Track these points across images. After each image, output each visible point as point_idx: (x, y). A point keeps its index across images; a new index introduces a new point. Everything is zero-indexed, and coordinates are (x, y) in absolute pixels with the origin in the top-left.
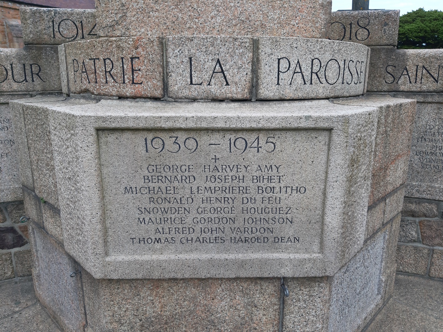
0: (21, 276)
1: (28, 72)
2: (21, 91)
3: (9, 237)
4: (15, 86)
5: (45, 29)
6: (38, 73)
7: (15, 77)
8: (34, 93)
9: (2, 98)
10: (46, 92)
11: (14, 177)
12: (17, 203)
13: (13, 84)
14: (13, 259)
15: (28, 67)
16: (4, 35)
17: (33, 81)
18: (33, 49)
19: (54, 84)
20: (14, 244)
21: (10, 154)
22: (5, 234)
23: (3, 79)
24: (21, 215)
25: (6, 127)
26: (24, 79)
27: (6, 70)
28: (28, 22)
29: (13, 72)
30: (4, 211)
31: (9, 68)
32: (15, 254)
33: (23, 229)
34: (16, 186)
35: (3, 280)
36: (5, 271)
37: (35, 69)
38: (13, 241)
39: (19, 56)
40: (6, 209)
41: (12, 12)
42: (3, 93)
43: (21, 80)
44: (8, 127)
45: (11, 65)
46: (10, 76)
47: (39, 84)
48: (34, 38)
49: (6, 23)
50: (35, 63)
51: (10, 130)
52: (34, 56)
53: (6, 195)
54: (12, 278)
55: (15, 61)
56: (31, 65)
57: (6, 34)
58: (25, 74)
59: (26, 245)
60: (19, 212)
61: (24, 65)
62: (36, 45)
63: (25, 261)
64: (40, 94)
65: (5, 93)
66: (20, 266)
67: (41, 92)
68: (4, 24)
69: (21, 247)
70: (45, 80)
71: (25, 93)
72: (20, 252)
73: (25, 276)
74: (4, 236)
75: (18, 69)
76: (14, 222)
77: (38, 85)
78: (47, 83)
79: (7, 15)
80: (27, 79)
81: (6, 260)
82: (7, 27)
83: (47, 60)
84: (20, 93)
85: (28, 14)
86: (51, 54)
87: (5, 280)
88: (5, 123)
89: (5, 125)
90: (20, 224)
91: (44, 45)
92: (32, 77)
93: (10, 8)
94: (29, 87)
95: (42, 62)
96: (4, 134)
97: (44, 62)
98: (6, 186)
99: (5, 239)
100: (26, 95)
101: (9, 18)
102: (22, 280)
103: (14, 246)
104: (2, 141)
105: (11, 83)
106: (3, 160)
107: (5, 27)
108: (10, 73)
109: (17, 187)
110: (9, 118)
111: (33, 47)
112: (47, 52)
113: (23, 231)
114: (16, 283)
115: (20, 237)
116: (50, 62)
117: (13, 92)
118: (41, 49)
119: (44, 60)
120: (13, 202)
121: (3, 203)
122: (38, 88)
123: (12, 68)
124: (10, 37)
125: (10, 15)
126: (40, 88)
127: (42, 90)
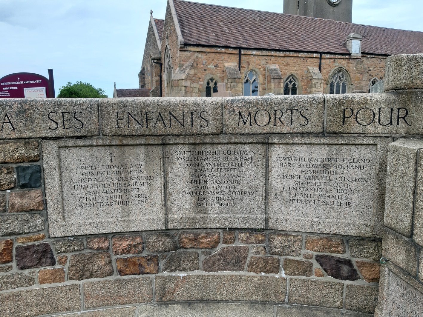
0: (348, 309)
1: (395, 116)
2: (384, 134)
3: (345, 269)
4: (380, 129)
5: (419, 74)
6: (405, 117)
7: (381, 120)
8: (397, 136)
9: (365, 140)
10: (409, 135)
11: (360, 213)
12: (359, 239)
13: (378, 126)
14: (344, 290)
15: (395, 111)
16: (265, 77)
17: (398, 124)
18: (404, 94)
19: (419, 127)
20: (347, 276)
21: (361, 191)
22: (342, 265)
23: (369, 122)
24: (361, 251)
25: (363, 166)
26: (389, 122)
27: (374, 113)
28: (404, 68)
29: (380, 115)
30: (346, 244)
31: (377, 112)
32: (347, 287)
33: (359, 265)
34: (362, 222)
35: (332, 308)
36: (335, 299)
37: (402, 113)
38: (348, 273)
39: (388, 101)
40: (348, 241)
41: (273, 59)
42: (366, 135)
43: (386, 123)
44: (365, 166)
45: (380, 109)
46: (376, 120)
47: (404, 127)
48: (406, 84)
49: (267, 68)
50: (403, 107)
51: (366, 169)
52: (403, 101)
53: (350, 229)
54: (339, 308)
55: (384, 105)
56: (399, 109)
57: (266, 77)
58: (391, 117)
59: (358, 280)
60: (359, 247)
61: (392, 109)
62: (407, 90)
63: (356, 296)
64: (403, 137)
65: (369, 135)
66: (350, 299)
67: (404, 135)
68: (266, 69)
69: (354, 281)
70: (410, 124)
71: (388, 135)
72: (352, 286)
73: (351, 310)
74: (341, 266)
75: (386, 112)
76: (353, 256)
77: (402, 128)
78: (412, 127)
79: (269, 61)
80: (392, 122)
81: (338, 290)
82: (268, 71)
83: (416, 104)
84: (383, 135)
85: (405, 61)
86: (421, 98)
87: (333, 308)
88: (363, 162)
89: (362, 165)
90: (357, 259)
91: (415, 90)
92: (398, 120)
93: (272, 56)
94: (393, 130)
95: (410, 107)
96: (360, 172)
97: (413, 106)
98: (352, 220)
99: (341, 270)
100: (388, 137)
101: (270, 64)
102: (348, 313)
103: (347, 278)
104: (357, 179)
105: (376, 126)
106: (354, 196)
107: (266, 71)
108: (377, 117)
109: (362, 224)
110: (366, 158)
111: (403, 92)
112: (417, 96)
113: (359, 267)
114: (343, 314)
115: (355, 271)
116: (418, 106)
117: (376, 134)
118: (412, 93)
119: (413, 104)
120: (356, 237)
121: (347, 236)
122: (402, 131)
123: (380, 112)
124: (269, 79)
125: (271, 61)
126: (404, 132)
127: (406, 133)
